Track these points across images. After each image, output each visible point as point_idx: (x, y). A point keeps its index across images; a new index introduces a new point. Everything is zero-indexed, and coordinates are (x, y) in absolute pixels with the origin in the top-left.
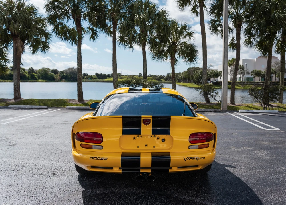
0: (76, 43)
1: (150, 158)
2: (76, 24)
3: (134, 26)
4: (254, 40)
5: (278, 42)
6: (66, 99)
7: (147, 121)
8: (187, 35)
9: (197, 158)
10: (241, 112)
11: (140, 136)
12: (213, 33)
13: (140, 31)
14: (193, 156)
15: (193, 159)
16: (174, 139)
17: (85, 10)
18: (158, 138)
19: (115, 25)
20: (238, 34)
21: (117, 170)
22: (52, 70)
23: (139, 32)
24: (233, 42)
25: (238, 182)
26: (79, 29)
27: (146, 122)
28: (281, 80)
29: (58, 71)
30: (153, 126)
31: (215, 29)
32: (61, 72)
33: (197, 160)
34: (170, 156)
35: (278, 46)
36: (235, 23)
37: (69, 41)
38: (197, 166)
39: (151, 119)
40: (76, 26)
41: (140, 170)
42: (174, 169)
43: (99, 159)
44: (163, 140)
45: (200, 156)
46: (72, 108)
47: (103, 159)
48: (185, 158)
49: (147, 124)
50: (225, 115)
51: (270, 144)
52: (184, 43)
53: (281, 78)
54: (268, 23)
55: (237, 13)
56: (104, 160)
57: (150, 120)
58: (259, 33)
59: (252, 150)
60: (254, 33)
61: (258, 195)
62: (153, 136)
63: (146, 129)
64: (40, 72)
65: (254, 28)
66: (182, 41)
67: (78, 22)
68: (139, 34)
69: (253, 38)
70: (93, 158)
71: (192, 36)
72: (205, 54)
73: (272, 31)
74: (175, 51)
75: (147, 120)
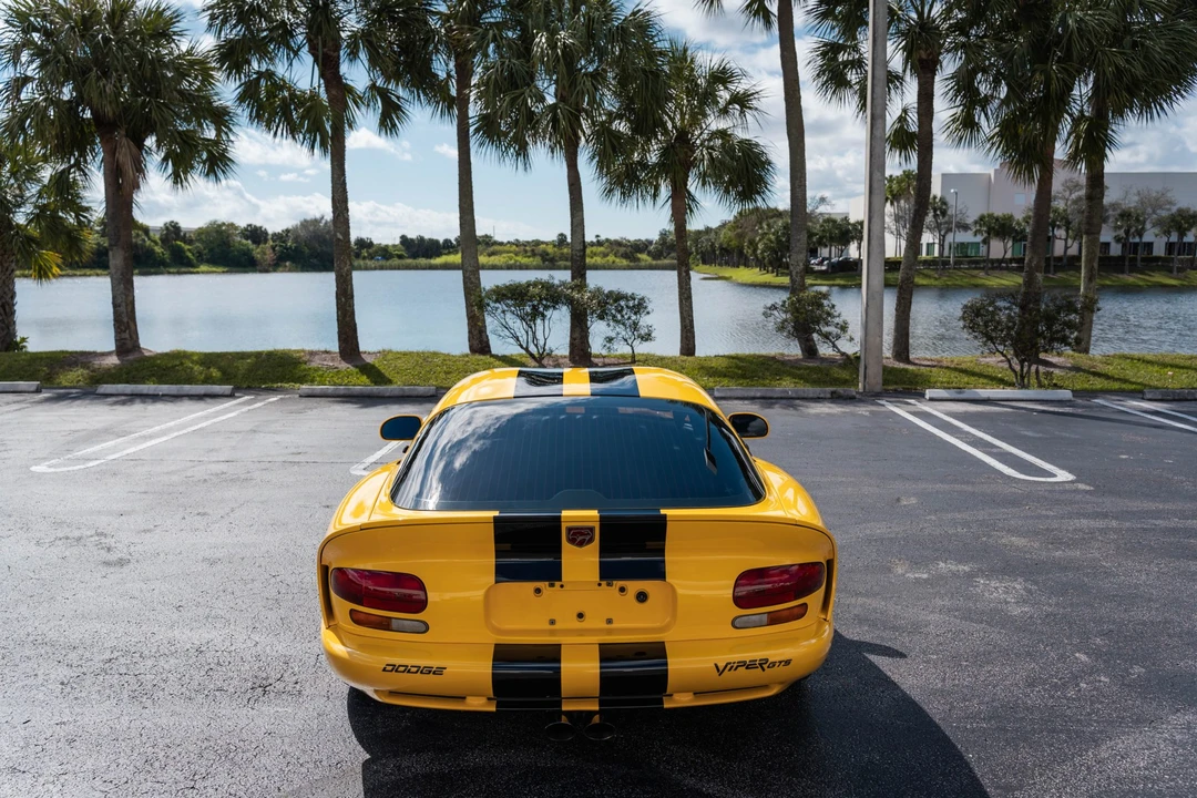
0: (323, 145)
1: (593, 668)
2: (322, 75)
3: (532, 78)
4: (986, 115)
5: (1076, 122)
6: (298, 351)
7: (582, 534)
8: (730, 102)
9: (763, 664)
10: (932, 400)
11: (557, 584)
12: (829, 95)
13: (556, 96)
14: (747, 656)
15: (749, 666)
16: (680, 591)
17: (352, 23)
18: (622, 590)
19: (464, 73)
20: (926, 97)
21: (477, 704)
22: (246, 229)
23: (550, 100)
24: (902, 127)
25: (912, 721)
26: (334, 92)
27: (580, 536)
28: (1086, 266)
29: (266, 233)
30: (603, 551)
31: (834, 76)
32: (277, 237)
33: (764, 670)
34: (665, 656)
35: (1078, 138)
36: (910, 52)
37: (301, 136)
38: (765, 687)
39: (597, 526)
40: (322, 81)
41: (559, 704)
42: (683, 700)
43: (414, 669)
44: (642, 597)
45: (775, 654)
46: (318, 392)
47: (428, 671)
48: (721, 666)
49: (581, 544)
50: (871, 412)
51: (1036, 545)
52: (723, 134)
53: (1087, 256)
54: (1040, 51)
55: (920, 14)
56: (434, 673)
57: (592, 529)
58: (1003, 91)
59: (970, 576)
60: (984, 89)
61: (985, 782)
62: (604, 583)
63: (580, 563)
64: (203, 237)
65: (985, 71)
66: (714, 127)
67: (328, 68)
68: (553, 108)
69: (983, 110)
70: (395, 668)
71: (750, 108)
72: (799, 175)
73: (1054, 81)
74: (688, 165)
75: (582, 529)
